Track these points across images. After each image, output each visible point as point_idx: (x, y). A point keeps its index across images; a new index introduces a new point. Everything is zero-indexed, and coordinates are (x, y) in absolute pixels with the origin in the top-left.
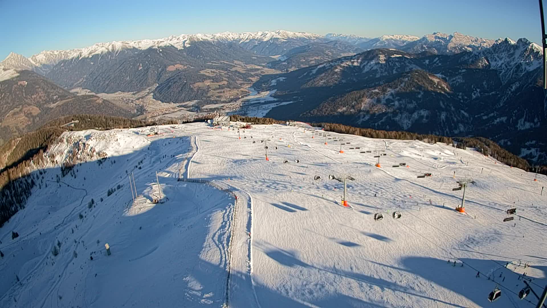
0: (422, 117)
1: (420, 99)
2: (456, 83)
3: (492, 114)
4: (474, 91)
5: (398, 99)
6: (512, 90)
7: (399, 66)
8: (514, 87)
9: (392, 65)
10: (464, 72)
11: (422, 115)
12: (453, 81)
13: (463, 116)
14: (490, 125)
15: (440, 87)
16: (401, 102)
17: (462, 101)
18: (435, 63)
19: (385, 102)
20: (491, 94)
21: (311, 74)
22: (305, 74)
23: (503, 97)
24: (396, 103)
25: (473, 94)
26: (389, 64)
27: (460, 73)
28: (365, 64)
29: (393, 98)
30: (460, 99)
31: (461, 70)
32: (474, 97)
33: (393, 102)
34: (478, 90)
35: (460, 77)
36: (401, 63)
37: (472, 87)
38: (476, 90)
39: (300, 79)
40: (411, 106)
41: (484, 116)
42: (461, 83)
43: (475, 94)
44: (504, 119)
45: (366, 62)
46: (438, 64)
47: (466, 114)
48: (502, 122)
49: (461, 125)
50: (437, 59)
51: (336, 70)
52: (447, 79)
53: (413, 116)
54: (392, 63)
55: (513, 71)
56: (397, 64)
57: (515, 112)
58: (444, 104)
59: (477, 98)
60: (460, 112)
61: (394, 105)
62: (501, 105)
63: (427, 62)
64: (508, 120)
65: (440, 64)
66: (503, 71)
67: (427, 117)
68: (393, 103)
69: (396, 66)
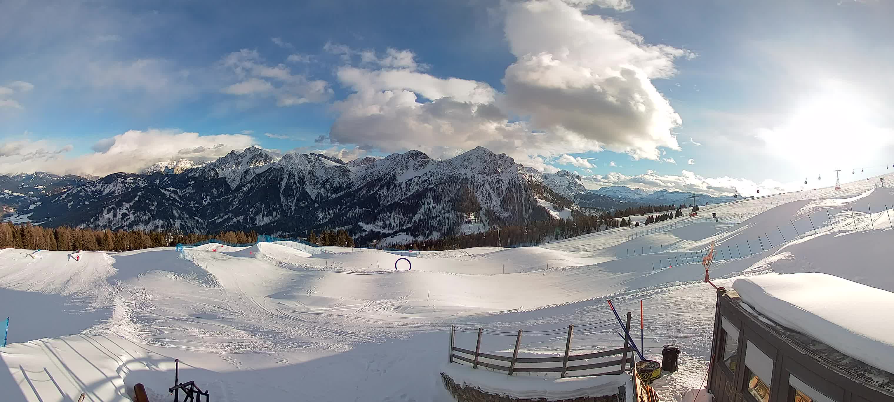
0: (157, 227)
1: (154, 210)
2: (187, 193)
3: (226, 217)
4: (205, 198)
5: (133, 213)
6: (244, 192)
7: (134, 187)
8: (245, 189)
9: (128, 186)
10: (193, 184)
11: (157, 225)
12: (184, 192)
13: (197, 221)
14: (227, 226)
15: (171, 199)
16: (136, 215)
17: (194, 209)
18: (165, 181)
19: (121, 217)
20: (222, 199)
21: (61, 199)
22: (56, 199)
23: (236, 199)
24: (131, 216)
25: (204, 201)
26: (125, 185)
27: (190, 185)
28: (105, 187)
29: (128, 211)
30: (192, 207)
31: (190, 182)
32: (205, 204)
33: (128, 215)
34: (209, 197)
35: (190, 188)
36: (135, 185)
37: (203, 195)
38: (206, 198)
39: (53, 203)
40: (145, 218)
41: (217, 219)
42: (191, 193)
43: (205, 201)
44: (241, 218)
45: (106, 185)
46: (167, 182)
47: (200, 220)
48: (239, 222)
49: (196, 230)
50: (167, 178)
51: (81, 194)
52: (178, 191)
53: (148, 226)
54: (128, 184)
55: (242, 176)
56: (132, 186)
57: (251, 210)
58: (177, 212)
59: (208, 204)
60: (194, 218)
61: (129, 218)
62: (235, 207)
63: (158, 181)
64: (246, 219)
65: (169, 182)
66: (232, 178)
67: (162, 227)
68: (128, 217)
69: (132, 187)
